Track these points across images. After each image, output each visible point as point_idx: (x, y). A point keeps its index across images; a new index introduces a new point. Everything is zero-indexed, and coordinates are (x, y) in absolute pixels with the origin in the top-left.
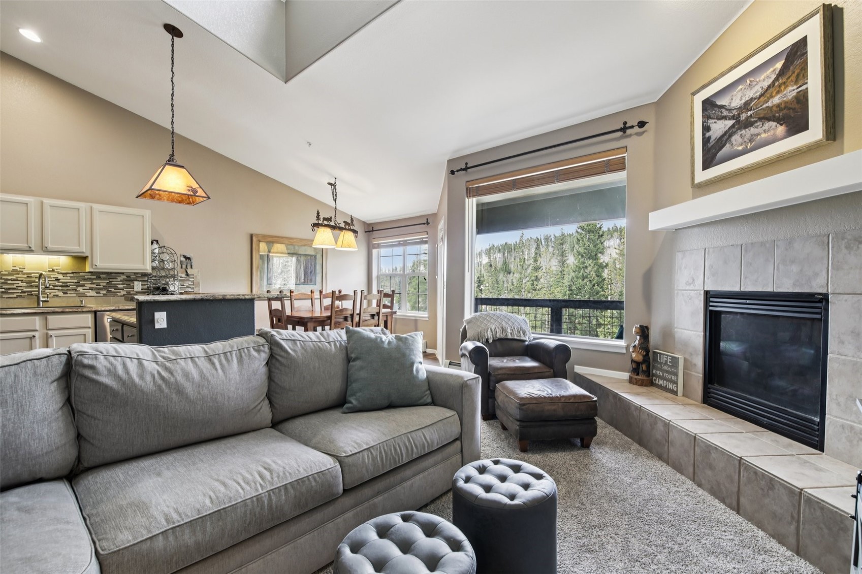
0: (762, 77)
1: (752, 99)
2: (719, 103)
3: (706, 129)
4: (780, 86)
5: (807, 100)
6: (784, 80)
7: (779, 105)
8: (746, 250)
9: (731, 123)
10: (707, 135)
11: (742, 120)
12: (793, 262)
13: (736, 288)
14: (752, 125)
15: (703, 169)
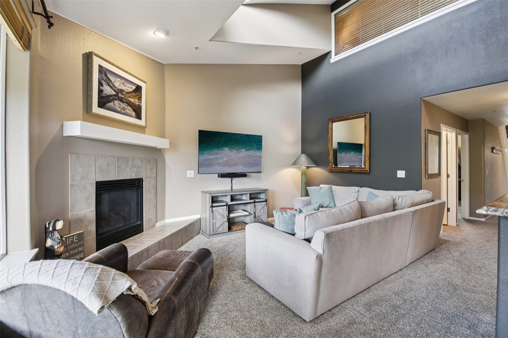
0: (128, 85)
1: (123, 91)
2: (109, 76)
3: (100, 84)
4: (133, 96)
5: (141, 110)
6: (135, 95)
7: (133, 103)
8: (118, 160)
9: (114, 93)
10: (101, 87)
11: (119, 95)
12: (135, 167)
13: (114, 179)
14: (123, 102)
15: (98, 106)
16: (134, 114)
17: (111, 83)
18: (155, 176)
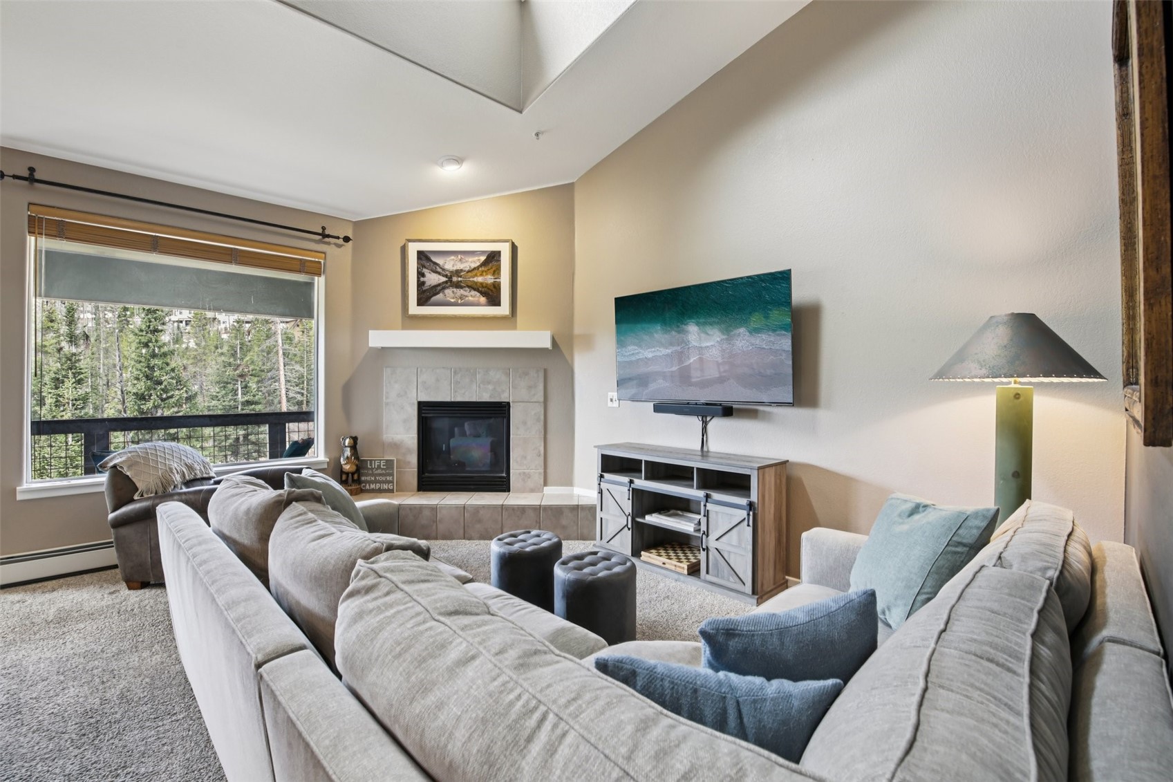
0: (470, 260)
1: (462, 270)
2: (434, 259)
3: (420, 274)
4: (483, 272)
5: (500, 289)
6: (486, 269)
7: (482, 284)
8: (455, 372)
9: (444, 279)
10: (422, 279)
11: (454, 280)
12: (489, 383)
13: (448, 399)
14: (462, 287)
15: (418, 305)
16: (483, 300)
17: (437, 267)
18: (542, 399)
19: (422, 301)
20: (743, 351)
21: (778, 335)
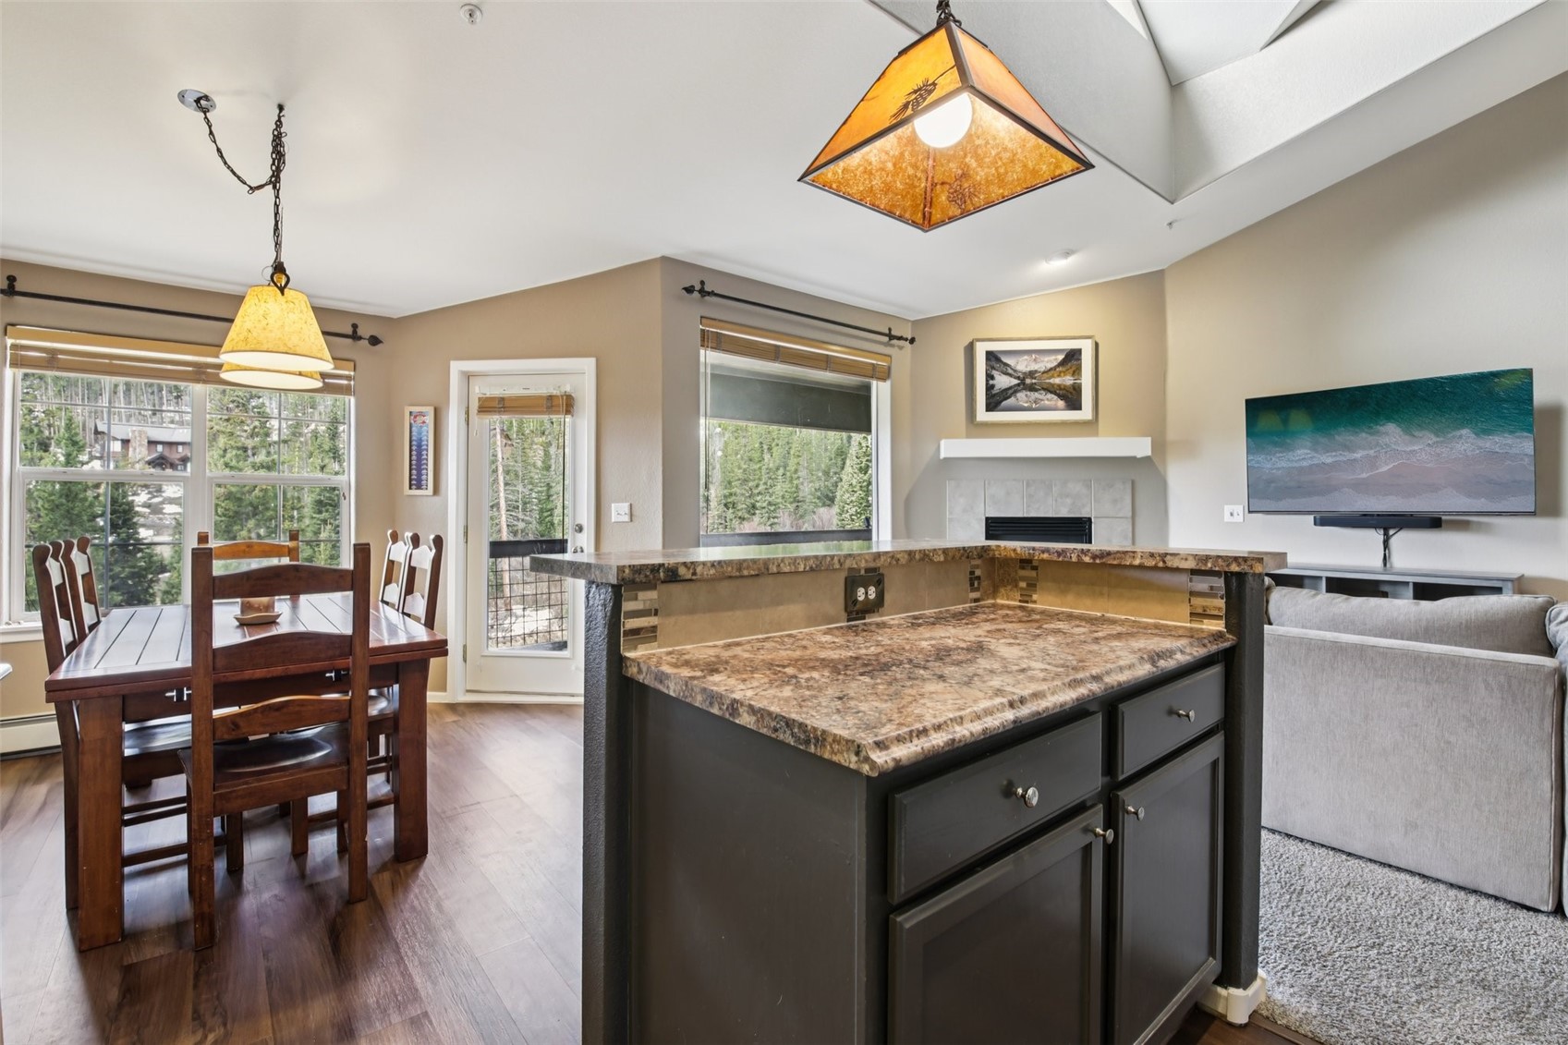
0: (1046, 359)
1: (1036, 371)
2: (1005, 359)
3: (989, 377)
4: (1060, 372)
5: (1081, 391)
6: (1064, 369)
7: (1059, 386)
8: (1028, 485)
9: (1016, 382)
10: (991, 382)
11: (1027, 383)
12: (1067, 496)
13: (1020, 515)
14: (1036, 390)
15: (987, 411)
16: (1061, 403)
17: (1009, 369)
18: (1130, 514)
19: (991, 406)
20: (1467, 456)
21: (1518, 437)
